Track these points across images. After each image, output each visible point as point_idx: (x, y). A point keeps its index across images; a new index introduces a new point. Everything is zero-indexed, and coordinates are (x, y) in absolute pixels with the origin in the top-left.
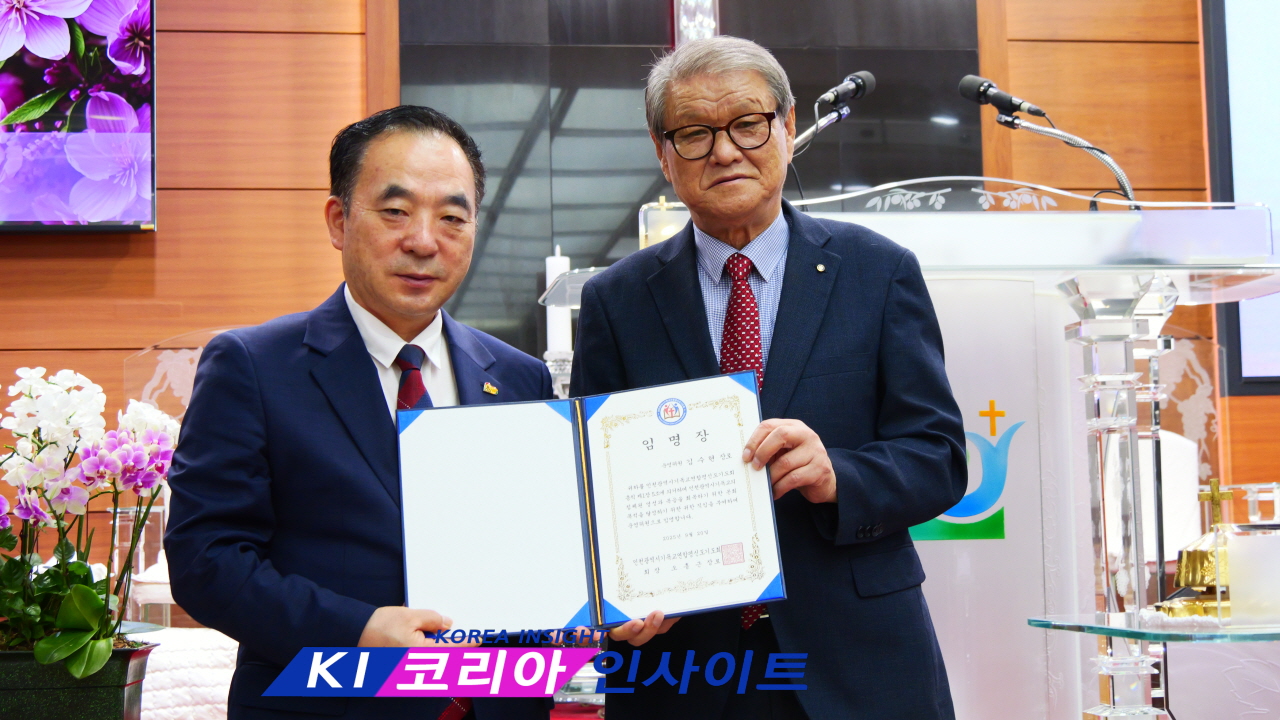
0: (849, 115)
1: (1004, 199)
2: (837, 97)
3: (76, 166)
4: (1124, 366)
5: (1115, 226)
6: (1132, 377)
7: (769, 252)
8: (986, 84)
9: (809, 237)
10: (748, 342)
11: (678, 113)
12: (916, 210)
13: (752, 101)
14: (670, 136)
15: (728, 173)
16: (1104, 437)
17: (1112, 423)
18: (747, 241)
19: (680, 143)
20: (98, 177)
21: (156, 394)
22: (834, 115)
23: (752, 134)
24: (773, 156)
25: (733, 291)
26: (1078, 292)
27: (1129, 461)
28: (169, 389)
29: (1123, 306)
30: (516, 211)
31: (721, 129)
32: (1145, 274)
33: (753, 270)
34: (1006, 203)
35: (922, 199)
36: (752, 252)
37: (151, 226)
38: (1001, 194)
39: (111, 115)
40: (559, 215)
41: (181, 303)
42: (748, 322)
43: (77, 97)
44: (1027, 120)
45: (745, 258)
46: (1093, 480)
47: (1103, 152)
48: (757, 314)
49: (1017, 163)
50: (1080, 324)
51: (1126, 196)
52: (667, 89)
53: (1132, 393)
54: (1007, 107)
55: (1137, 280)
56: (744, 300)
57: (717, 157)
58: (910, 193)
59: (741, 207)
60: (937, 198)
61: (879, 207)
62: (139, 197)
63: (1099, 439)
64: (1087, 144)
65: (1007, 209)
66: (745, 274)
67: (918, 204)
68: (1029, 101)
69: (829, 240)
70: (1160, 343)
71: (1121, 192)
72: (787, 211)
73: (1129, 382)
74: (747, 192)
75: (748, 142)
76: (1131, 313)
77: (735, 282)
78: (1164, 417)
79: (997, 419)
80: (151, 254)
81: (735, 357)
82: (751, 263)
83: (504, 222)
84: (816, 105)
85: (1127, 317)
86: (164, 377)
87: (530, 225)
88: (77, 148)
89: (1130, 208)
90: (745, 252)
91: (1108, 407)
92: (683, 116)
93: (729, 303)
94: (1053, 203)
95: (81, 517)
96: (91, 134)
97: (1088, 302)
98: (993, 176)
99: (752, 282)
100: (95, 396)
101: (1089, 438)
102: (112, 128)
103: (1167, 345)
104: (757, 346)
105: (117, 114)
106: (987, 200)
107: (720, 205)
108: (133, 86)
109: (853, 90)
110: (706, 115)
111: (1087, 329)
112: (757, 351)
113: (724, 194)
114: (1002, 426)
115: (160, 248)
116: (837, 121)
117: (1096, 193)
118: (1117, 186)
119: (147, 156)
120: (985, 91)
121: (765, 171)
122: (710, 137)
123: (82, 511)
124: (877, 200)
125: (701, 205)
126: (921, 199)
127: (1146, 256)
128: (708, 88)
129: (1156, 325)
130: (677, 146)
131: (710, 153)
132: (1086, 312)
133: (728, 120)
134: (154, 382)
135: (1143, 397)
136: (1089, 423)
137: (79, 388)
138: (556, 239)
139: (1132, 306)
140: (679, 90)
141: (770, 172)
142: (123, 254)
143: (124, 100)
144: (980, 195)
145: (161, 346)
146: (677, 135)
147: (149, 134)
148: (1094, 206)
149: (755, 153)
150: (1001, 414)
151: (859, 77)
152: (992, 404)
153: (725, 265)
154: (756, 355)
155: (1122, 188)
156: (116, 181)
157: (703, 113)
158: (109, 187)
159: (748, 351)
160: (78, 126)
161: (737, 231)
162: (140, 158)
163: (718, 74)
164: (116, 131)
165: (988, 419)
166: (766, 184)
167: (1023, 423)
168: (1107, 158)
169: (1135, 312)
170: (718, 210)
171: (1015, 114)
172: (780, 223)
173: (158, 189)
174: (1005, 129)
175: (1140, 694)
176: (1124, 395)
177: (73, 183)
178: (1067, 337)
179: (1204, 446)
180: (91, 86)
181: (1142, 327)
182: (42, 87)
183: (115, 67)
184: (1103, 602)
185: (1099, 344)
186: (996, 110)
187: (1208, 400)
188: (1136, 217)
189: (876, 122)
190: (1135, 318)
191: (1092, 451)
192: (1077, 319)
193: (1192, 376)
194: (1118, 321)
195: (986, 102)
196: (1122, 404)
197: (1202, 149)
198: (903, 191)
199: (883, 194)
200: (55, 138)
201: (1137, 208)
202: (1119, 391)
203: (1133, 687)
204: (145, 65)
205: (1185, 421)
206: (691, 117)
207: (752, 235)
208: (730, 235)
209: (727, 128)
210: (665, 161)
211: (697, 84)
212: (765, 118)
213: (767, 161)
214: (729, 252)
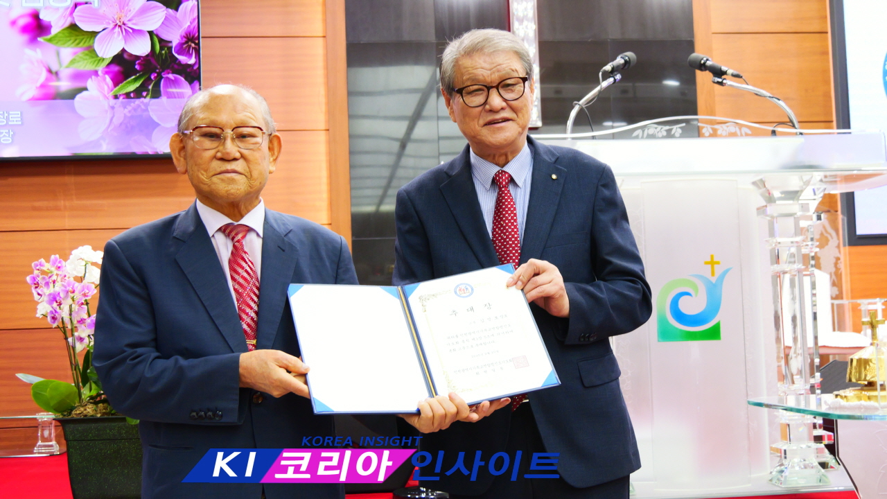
0: (621, 80)
2: (613, 68)
3: (155, 118)
4: (793, 231)
5: (788, 145)
6: (799, 239)
7: (521, 168)
8: (705, 59)
9: (546, 157)
10: (510, 227)
11: (464, 77)
12: (663, 137)
13: (513, 71)
14: (460, 91)
15: (498, 117)
16: (782, 276)
17: (786, 267)
18: (507, 162)
19: (466, 96)
20: (169, 126)
22: (611, 80)
23: (512, 91)
24: (525, 105)
25: (498, 194)
26: (765, 186)
27: (797, 290)
29: (793, 195)
30: (417, 141)
31: (492, 87)
32: (807, 175)
33: (512, 181)
34: (719, 132)
35: (667, 131)
36: (510, 169)
38: (716, 127)
39: (176, 88)
40: (441, 143)
42: (509, 215)
43: (155, 77)
44: (731, 80)
46: (775, 302)
47: (779, 100)
48: (515, 209)
50: (766, 206)
51: (794, 126)
52: (456, 63)
53: (799, 248)
54: (718, 73)
55: (801, 178)
56: (506, 200)
57: (490, 106)
58: (659, 127)
59: (506, 140)
60: (677, 130)
61: (640, 136)
63: (780, 276)
64: (768, 94)
65: (721, 136)
66: (507, 183)
67: (665, 134)
68: (731, 68)
69: (558, 158)
70: (815, 217)
71: (790, 124)
72: (530, 141)
73: (797, 242)
74: (508, 132)
75: (509, 96)
76: (798, 199)
77: (500, 188)
78: (816, 261)
81: (502, 237)
82: (510, 176)
83: (410, 148)
84: (600, 74)
85: (796, 202)
88: (156, 108)
89: (796, 134)
90: (506, 169)
91: (784, 256)
92: (468, 79)
93: (497, 202)
94: (749, 132)
96: (164, 99)
97: (771, 192)
98: (704, 115)
99: (511, 188)
101: (773, 277)
102: (176, 96)
103: (819, 218)
104: (515, 230)
105: (179, 88)
106: (708, 130)
107: (491, 139)
108: (188, 70)
109: (623, 64)
110: (483, 78)
111: (771, 210)
112: (516, 233)
114: (719, 270)
116: (613, 83)
117: (776, 125)
118: (788, 120)
120: (704, 63)
121: (520, 115)
122: (485, 93)
124: (639, 132)
125: (479, 137)
127: (807, 164)
128: (485, 62)
129: (813, 205)
130: (464, 99)
131: (485, 103)
132: (770, 199)
133: (498, 82)
135: (804, 251)
136: (772, 267)
138: (441, 157)
139: (799, 194)
140: (467, 62)
141: (523, 116)
143: (183, 79)
144: (703, 127)
146: (464, 91)
148: (774, 133)
149: (514, 103)
150: (718, 263)
151: (626, 56)
152: (712, 257)
153: (493, 177)
154: (516, 236)
155: (791, 121)
157: (481, 77)
159: (510, 233)
160: (156, 94)
161: (501, 155)
163: (491, 53)
164: (179, 98)
165: (710, 266)
166: (521, 124)
167: (731, 269)
168: (781, 103)
169: (800, 198)
171: (723, 77)
174: (717, 86)
175: (806, 434)
176: (793, 250)
177: (154, 129)
178: (758, 214)
179: (834, 277)
180: (163, 71)
181: (805, 207)
182: (135, 73)
183: (177, 59)
184: (782, 378)
185: (778, 218)
186: (711, 75)
187: (836, 249)
188: (800, 139)
189: (630, 84)
190: (800, 202)
191: (775, 285)
192: (764, 203)
193: (826, 235)
194: (790, 204)
195: (705, 70)
196: (793, 255)
197: (830, 97)
198: (656, 126)
199: (643, 128)
200: (142, 102)
201: (801, 134)
202: (790, 247)
203: (801, 429)
204: (195, 57)
205: (822, 261)
206: (473, 80)
207: (510, 157)
208: (496, 158)
209: (497, 87)
210: (452, 109)
211: (477, 59)
212: (521, 81)
213: (522, 109)
214: (495, 169)
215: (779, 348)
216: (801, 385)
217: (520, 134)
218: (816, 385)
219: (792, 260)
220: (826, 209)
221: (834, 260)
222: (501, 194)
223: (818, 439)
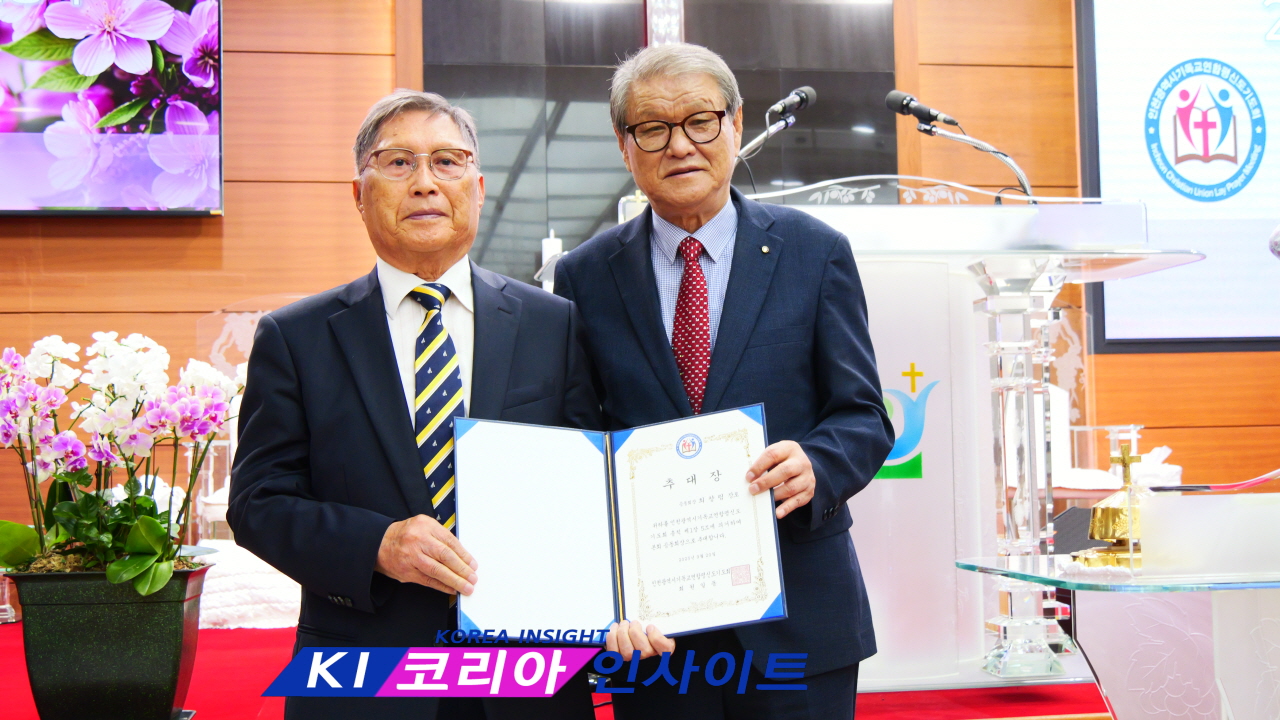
0: (795, 124)
1: (924, 194)
2: (784, 108)
3: (157, 161)
4: (1022, 333)
5: (1017, 217)
6: (1029, 344)
7: (719, 237)
8: (908, 98)
9: (755, 221)
11: (638, 110)
12: (850, 203)
13: (705, 102)
14: (632, 130)
15: (683, 166)
16: (1005, 393)
17: (1011, 381)
18: (699, 225)
19: (640, 137)
20: (175, 171)
21: (224, 348)
22: (782, 124)
23: (705, 130)
24: (723, 151)
25: (684, 270)
26: (985, 272)
27: (1025, 413)
28: (234, 346)
29: (1022, 285)
30: (519, 200)
31: (676, 125)
32: (1041, 258)
33: (703, 252)
34: (925, 198)
35: (856, 194)
36: (703, 236)
37: (219, 212)
38: (921, 190)
39: (186, 120)
40: (553, 204)
41: (244, 275)
43: (158, 105)
44: (943, 128)
45: (696, 241)
46: (996, 428)
47: (1006, 156)
48: (706, 291)
50: (986, 299)
51: (1025, 192)
52: (629, 89)
53: (1029, 356)
54: (926, 118)
55: (1034, 263)
56: (695, 279)
57: (673, 150)
58: (846, 189)
59: (694, 197)
60: (868, 193)
61: (820, 201)
62: (209, 189)
63: (1002, 394)
64: (992, 148)
65: (927, 203)
66: (696, 256)
67: (852, 198)
68: (945, 113)
69: (773, 223)
70: (1050, 315)
71: (1021, 189)
72: (735, 197)
73: (1026, 348)
74: (697, 185)
75: (700, 137)
76: (1029, 291)
77: (687, 263)
78: (1050, 374)
80: (219, 235)
81: (686, 329)
82: (701, 245)
83: (510, 210)
84: (767, 115)
85: (1026, 294)
86: (230, 335)
87: (531, 212)
88: (153, 146)
89: (1028, 202)
90: (697, 236)
91: (1008, 367)
92: (643, 113)
93: (682, 280)
94: (965, 198)
95: (148, 458)
96: (169, 135)
97: (993, 280)
99: (703, 262)
100: (160, 356)
101: (993, 394)
102: (187, 130)
103: (1056, 316)
105: (191, 120)
106: (910, 195)
107: (674, 195)
108: (204, 96)
109: (798, 103)
110: (663, 112)
111: (993, 304)
113: (679, 186)
114: (921, 384)
115: (227, 229)
116: (785, 128)
117: (1002, 190)
118: (1018, 184)
119: (215, 154)
120: (908, 104)
121: (715, 165)
122: (666, 133)
123: (149, 454)
124: (817, 195)
125: (659, 194)
126: (854, 194)
127: (1042, 243)
128: (666, 89)
129: (1049, 299)
130: (638, 140)
131: (667, 146)
132: (992, 290)
133: (683, 117)
134: (222, 339)
135: (1036, 360)
136: (992, 381)
137: (146, 349)
138: (551, 223)
139: (1030, 284)
140: (640, 90)
141: (720, 167)
142: (195, 235)
143: (196, 108)
144: (904, 191)
145: (228, 310)
146: (637, 129)
147: (217, 137)
148: (998, 200)
149: (707, 147)
150: (920, 374)
151: (803, 92)
152: (912, 366)
153: (679, 247)
155: (1022, 185)
156: (190, 175)
157: (661, 110)
158: (184, 179)
160: (159, 128)
161: (690, 218)
162: (211, 156)
163: (675, 76)
164: (190, 133)
165: (909, 379)
166: (716, 175)
167: (938, 381)
168: (1009, 160)
169: (1032, 289)
170: (673, 199)
171: (933, 123)
172: (729, 209)
173: (225, 181)
174: (924, 136)
175: (1032, 606)
176: (1021, 358)
177: (155, 176)
178: (975, 310)
179: (1074, 395)
180: (169, 97)
181: (1037, 302)
182: (130, 97)
183: (188, 80)
184: (1003, 530)
185: (1002, 316)
186: (916, 120)
187: (1078, 358)
188: (1033, 210)
189: (809, 130)
190: (1032, 294)
191: (995, 405)
192: (984, 295)
193: (1065, 338)
194: (1018, 297)
195: (909, 114)
196: (1020, 366)
197: (1074, 154)
198: (840, 187)
199: (823, 190)
200: (139, 139)
201: (1035, 202)
202: (1017, 355)
203: (1027, 600)
204: (214, 79)
205: (1059, 374)
206: (649, 115)
207: (703, 220)
208: (684, 221)
209: (683, 125)
210: (626, 155)
211: (656, 85)
212: (716, 116)
213: (717, 155)
214: (682, 235)
215: (999, 488)
216: (1028, 540)
218: (1048, 542)
219: (1020, 371)
220: (1066, 303)
221: (1075, 373)
222: (688, 270)
223: (1049, 613)
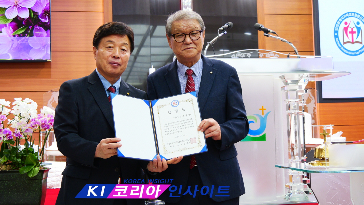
0: (227, 34)
1: (265, 55)
2: (223, 29)
3: (31, 45)
4: (296, 97)
5: (294, 62)
6: (298, 100)
7: (198, 69)
8: (261, 26)
9: (208, 64)
11: (175, 30)
12: (244, 58)
13: (196, 27)
14: (174, 36)
15: (189, 47)
16: (291, 115)
17: (293, 111)
18: (192, 65)
19: (176, 38)
20: (36, 48)
21: (51, 103)
22: (223, 33)
23: (195, 36)
26: (284, 78)
27: (297, 121)
28: (55, 102)
29: (296, 82)
30: (141, 56)
31: (187, 34)
32: (301, 74)
33: (193, 73)
34: (266, 56)
36: (193, 68)
37: (50, 61)
38: (265, 54)
39: (40, 32)
40: (153, 57)
41: (58, 80)
42: (192, 87)
43: (31, 28)
44: (271, 35)
45: (191, 70)
46: (288, 126)
47: (291, 43)
48: (194, 85)
49: (267, 45)
50: (285, 86)
51: (296, 54)
52: (172, 23)
53: (298, 104)
54: (266, 31)
55: (299, 75)
56: (191, 81)
57: (186, 42)
58: (242, 53)
59: (192, 56)
60: (249, 55)
61: (234, 57)
62: (47, 54)
64: (286, 41)
66: (191, 74)
68: (272, 30)
69: (214, 65)
70: (304, 91)
71: (294, 53)
72: (202, 57)
73: (297, 101)
74: (193, 52)
75: (194, 38)
76: (298, 84)
77: (189, 76)
78: (305, 109)
79: (264, 111)
80: (50, 68)
82: (193, 71)
83: (138, 59)
84: (218, 31)
85: (297, 85)
86: (54, 98)
87: (145, 59)
88: (31, 40)
89: (297, 57)
90: (191, 68)
91: (292, 107)
92: (177, 30)
93: (187, 82)
94: (278, 56)
95: (31, 136)
96: (35, 37)
97: (287, 81)
99: (193, 76)
100: (35, 105)
101: (287, 115)
103: (306, 91)
105: (41, 32)
106: (262, 55)
107: (186, 55)
108: (45, 25)
109: (227, 27)
110: (183, 30)
111: (287, 88)
113: (188, 52)
114: (265, 112)
115: (52, 66)
116: (224, 35)
117: (289, 53)
119: (49, 43)
120: (261, 27)
121: (198, 46)
122: (184, 37)
123: (31, 135)
124: (234, 55)
125: (181, 55)
126: (245, 55)
127: (302, 69)
128: (184, 24)
129: (304, 86)
130: (175, 39)
131: (184, 41)
132: (286, 84)
133: (189, 32)
134: (51, 100)
135: (300, 105)
136: (287, 111)
137: (30, 103)
138: (152, 63)
139: (298, 82)
140: (177, 24)
141: (199, 47)
142: (43, 67)
143: (43, 29)
144: (260, 54)
145: (53, 91)
146: (175, 36)
147: (49, 37)
148: (288, 56)
149: (196, 41)
150: (265, 109)
151: (229, 24)
152: (263, 107)
153: (186, 72)
155: (295, 51)
156: (41, 49)
157: (182, 30)
158: (39, 50)
160: (31, 35)
161: (190, 62)
162: (47, 43)
163: (187, 20)
164: (41, 36)
165: (262, 111)
166: (198, 50)
167: (270, 112)
168: (292, 44)
170: (185, 56)
171: (268, 33)
172: (201, 60)
173: (52, 51)
174: (266, 37)
175: (299, 180)
176: (296, 104)
177: (30, 50)
178: (282, 90)
179: (313, 116)
180: (35, 25)
181: (300, 87)
182: (22, 25)
183: (41, 20)
184: (290, 157)
185: (290, 91)
186: (263, 32)
187: (314, 104)
188: (299, 59)
189: (231, 34)
190: (299, 85)
191: (288, 119)
192: (284, 85)
193: (310, 98)
194: (295, 86)
195: (261, 30)
196: (295, 107)
197: (312, 41)
198: (240, 53)
199: (235, 53)
200: (25, 38)
201: (299, 57)
202: (294, 103)
203: (298, 178)
204: (48, 20)
205: (308, 109)
206: (179, 31)
207: (193, 63)
208: (188, 64)
209: (189, 34)
210: (170, 43)
211: (181, 22)
212: (199, 32)
213: (199, 44)
214: (187, 68)
215: (289, 145)
216: (298, 159)
217: (198, 54)
218: (304, 160)
219: (295, 108)
220: (309, 87)
221: (313, 109)
222: (189, 79)
223: (305, 182)
